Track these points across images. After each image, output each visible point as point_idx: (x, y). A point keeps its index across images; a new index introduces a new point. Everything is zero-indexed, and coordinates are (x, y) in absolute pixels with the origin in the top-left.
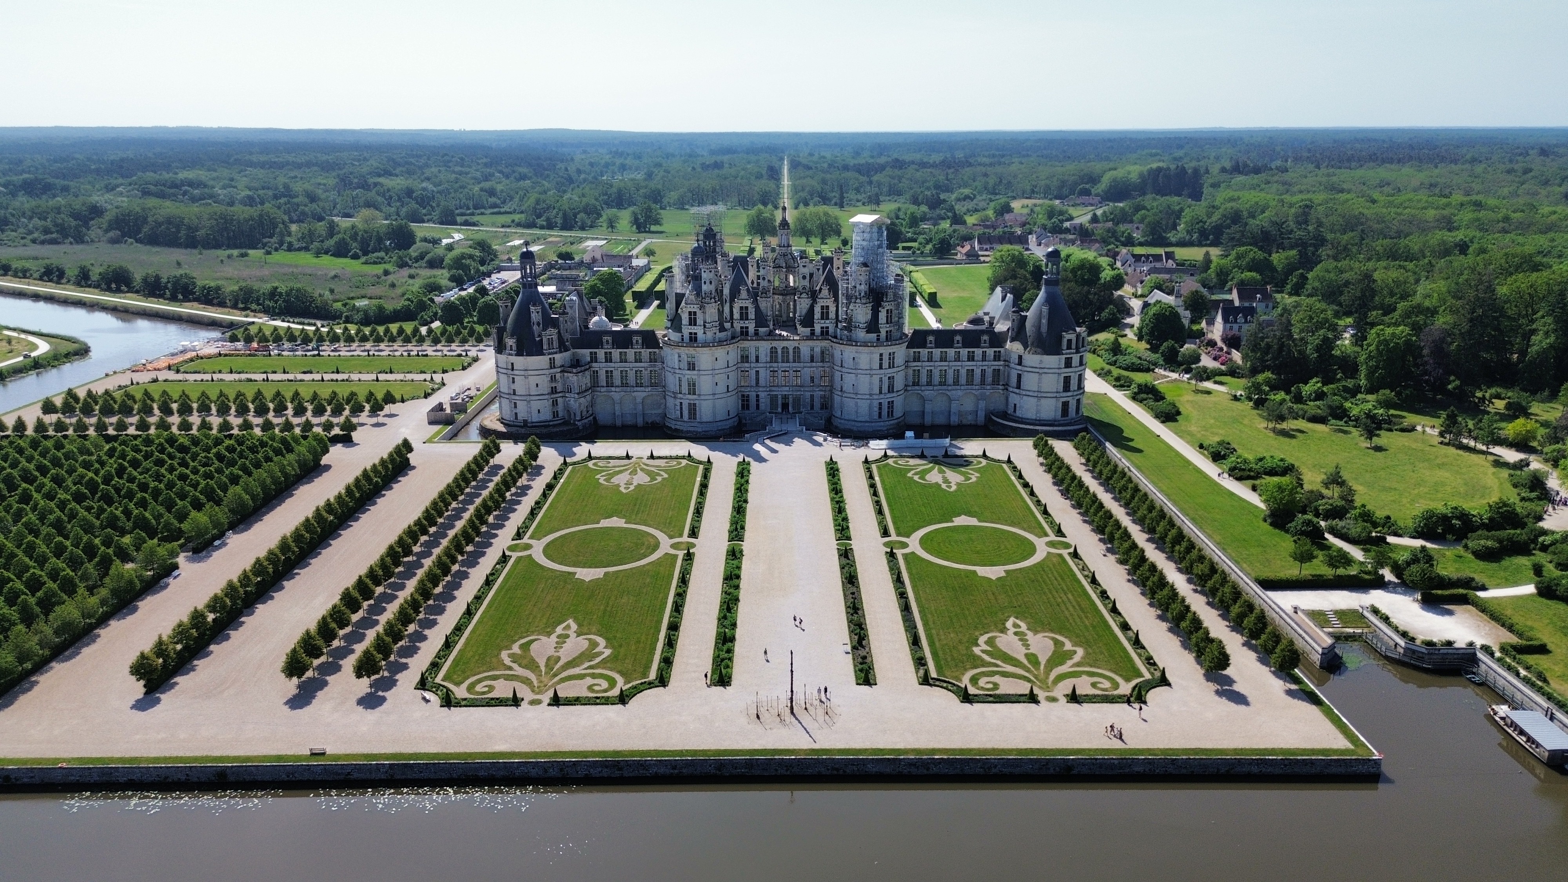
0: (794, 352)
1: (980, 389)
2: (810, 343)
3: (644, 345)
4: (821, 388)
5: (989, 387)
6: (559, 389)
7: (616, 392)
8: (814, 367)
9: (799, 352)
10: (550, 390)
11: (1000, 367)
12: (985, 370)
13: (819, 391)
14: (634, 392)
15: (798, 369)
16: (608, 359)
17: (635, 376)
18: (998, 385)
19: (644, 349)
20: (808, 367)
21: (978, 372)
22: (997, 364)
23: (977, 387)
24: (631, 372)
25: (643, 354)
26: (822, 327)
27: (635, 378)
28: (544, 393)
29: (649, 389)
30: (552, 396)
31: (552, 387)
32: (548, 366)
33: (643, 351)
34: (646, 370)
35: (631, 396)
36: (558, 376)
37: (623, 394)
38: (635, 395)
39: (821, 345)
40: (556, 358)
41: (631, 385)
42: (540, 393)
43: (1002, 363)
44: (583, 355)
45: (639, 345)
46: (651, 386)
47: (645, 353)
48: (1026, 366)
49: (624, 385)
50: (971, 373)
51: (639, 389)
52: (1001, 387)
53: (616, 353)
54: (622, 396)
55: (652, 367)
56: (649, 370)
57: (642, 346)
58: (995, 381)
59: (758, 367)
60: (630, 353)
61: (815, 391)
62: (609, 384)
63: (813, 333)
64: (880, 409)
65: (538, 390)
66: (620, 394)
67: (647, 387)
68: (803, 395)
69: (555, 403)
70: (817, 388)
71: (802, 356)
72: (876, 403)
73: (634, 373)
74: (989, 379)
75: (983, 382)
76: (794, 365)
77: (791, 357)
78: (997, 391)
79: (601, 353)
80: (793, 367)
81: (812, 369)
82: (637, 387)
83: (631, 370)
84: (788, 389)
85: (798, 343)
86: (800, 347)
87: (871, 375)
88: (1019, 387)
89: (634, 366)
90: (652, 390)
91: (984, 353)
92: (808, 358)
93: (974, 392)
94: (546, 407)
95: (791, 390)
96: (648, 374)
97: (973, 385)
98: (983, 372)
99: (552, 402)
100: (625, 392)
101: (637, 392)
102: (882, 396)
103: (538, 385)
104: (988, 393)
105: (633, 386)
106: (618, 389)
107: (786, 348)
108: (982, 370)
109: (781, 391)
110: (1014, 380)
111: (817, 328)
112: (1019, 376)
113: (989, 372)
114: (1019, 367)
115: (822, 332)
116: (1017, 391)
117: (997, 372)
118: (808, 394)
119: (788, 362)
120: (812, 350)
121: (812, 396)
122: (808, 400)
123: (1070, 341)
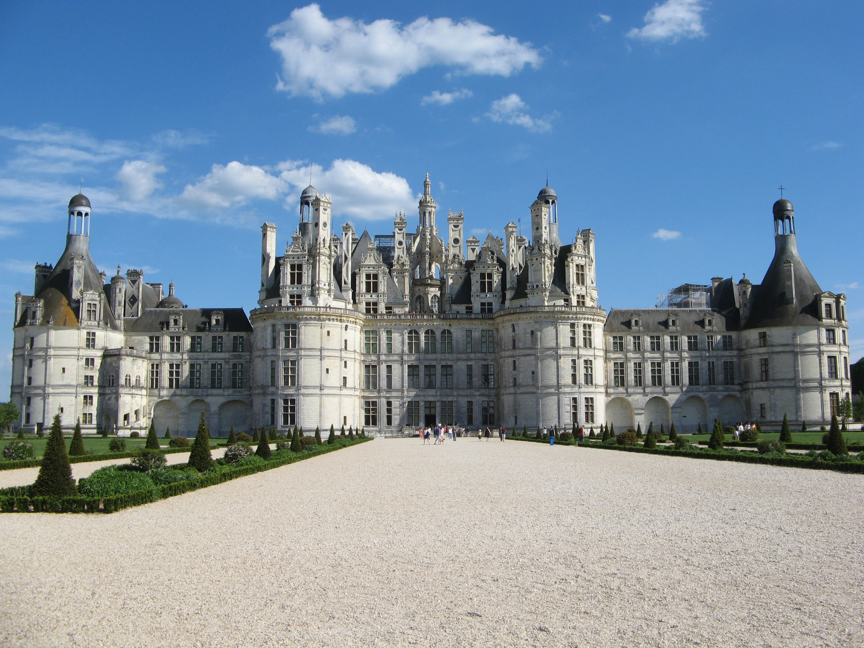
0: (443, 338)
1: (710, 391)
2: (467, 325)
3: (227, 329)
4: (483, 391)
5: (720, 388)
6: (98, 380)
7: (181, 395)
8: (471, 360)
9: (450, 338)
10: (82, 380)
11: (733, 358)
12: (713, 362)
13: (479, 395)
14: (207, 395)
15: (449, 363)
16: (175, 347)
17: (210, 372)
18: (733, 384)
19: (227, 333)
20: (464, 360)
21: (703, 367)
22: (727, 353)
23: (705, 388)
24: (206, 366)
25: (225, 339)
26: (483, 304)
27: (210, 375)
28: (72, 383)
29: (231, 391)
30: (84, 390)
31: (85, 376)
32: (82, 344)
33: (224, 335)
34: (227, 362)
35: (203, 401)
36: (98, 362)
37: (191, 399)
38: (208, 400)
39: (481, 327)
40: (96, 334)
41: (205, 385)
42: (65, 382)
43: (735, 353)
44: (141, 342)
45: (219, 329)
46: (234, 386)
47: (228, 337)
48: (774, 346)
49: (195, 385)
50: (694, 367)
51: (215, 391)
52: (737, 387)
53: (186, 339)
54: (189, 402)
55: (235, 357)
56: (232, 362)
57: (225, 330)
58: (726, 378)
59: (390, 361)
60: (206, 338)
61: (474, 395)
62: (174, 384)
63: (469, 310)
64: (575, 407)
65: (63, 377)
66: (187, 398)
67: (228, 388)
68: (456, 401)
69: (88, 400)
70: (477, 391)
71: (454, 343)
72: (568, 400)
73: (210, 367)
74: (720, 377)
75: (712, 381)
76: (443, 356)
77: (438, 345)
78: (732, 393)
79: (165, 339)
80: (441, 360)
81: (469, 363)
82: (213, 387)
83: (206, 363)
84: (434, 393)
85: (450, 325)
86: (452, 331)
87: (559, 357)
88: (765, 378)
89: (210, 357)
90: (235, 391)
91: (710, 341)
92: (463, 347)
93: (701, 395)
94: (72, 405)
95: (438, 394)
96: (229, 369)
97: (699, 385)
98: (711, 368)
99: (83, 398)
100: (195, 396)
101: (211, 395)
102: (577, 389)
103: (64, 369)
104: (720, 397)
105: (206, 387)
106: (184, 392)
107: (433, 332)
108: (709, 363)
109: (424, 396)
110: (756, 370)
111: (476, 307)
112: (765, 363)
113: (719, 365)
114: (763, 350)
115: (483, 310)
116: (763, 384)
117: (728, 367)
118: (463, 401)
119: (434, 352)
120: (469, 332)
121: (470, 403)
122: (464, 410)
123: (828, 305)
